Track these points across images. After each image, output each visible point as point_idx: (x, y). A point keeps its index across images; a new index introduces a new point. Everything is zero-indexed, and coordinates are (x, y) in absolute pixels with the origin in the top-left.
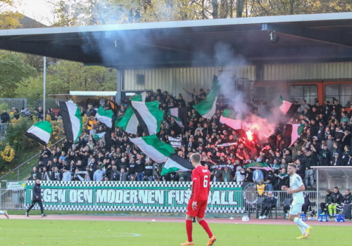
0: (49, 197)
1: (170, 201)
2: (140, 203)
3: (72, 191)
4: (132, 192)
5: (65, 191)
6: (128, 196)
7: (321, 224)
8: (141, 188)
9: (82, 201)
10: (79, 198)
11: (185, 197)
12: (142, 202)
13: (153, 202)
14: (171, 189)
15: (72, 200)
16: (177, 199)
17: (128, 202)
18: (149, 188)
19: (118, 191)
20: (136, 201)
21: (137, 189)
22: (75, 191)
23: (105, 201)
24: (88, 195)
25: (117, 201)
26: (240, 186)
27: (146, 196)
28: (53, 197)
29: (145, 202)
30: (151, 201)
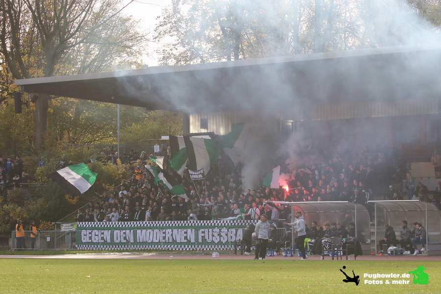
0: (96, 237)
1: (200, 240)
2: (174, 242)
3: (116, 232)
4: (167, 231)
5: (110, 231)
6: (164, 235)
7: (286, 258)
8: (175, 227)
9: (125, 241)
10: (122, 238)
11: (213, 236)
12: (176, 241)
14: (201, 227)
15: (116, 241)
16: (207, 237)
17: (164, 241)
18: (182, 227)
19: (156, 231)
20: (171, 241)
21: (172, 228)
22: (118, 231)
23: (145, 240)
24: (130, 234)
25: (155, 241)
27: (179, 235)
28: (100, 238)
29: (178, 241)
30: (184, 241)
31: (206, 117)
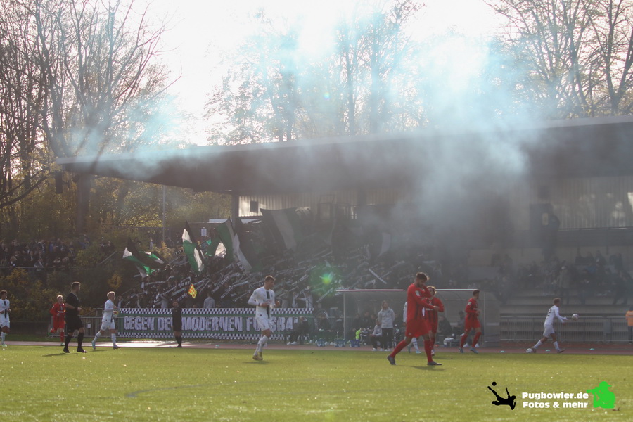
0: (139, 325)
1: (248, 329)
2: (221, 330)
3: (159, 319)
4: (214, 318)
6: (210, 323)
7: (337, 349)
8: (222, 315)
10: (166, 325)
12: (223, 329)
13: (233, 329)
15: (160, 328)
16: (255, 326)
17: (210, 329)
18: (229, 315)
19: (201, 318)
20: (217, 329)
21: (219, 316)
22: (162, 319)
23: (190, 328)
25: (201, 329)
26: (311, 312)
27: (226, 324)
28: (143, 325)
29: (225, 329)
30: (231, 329)
31: (256, 200)
